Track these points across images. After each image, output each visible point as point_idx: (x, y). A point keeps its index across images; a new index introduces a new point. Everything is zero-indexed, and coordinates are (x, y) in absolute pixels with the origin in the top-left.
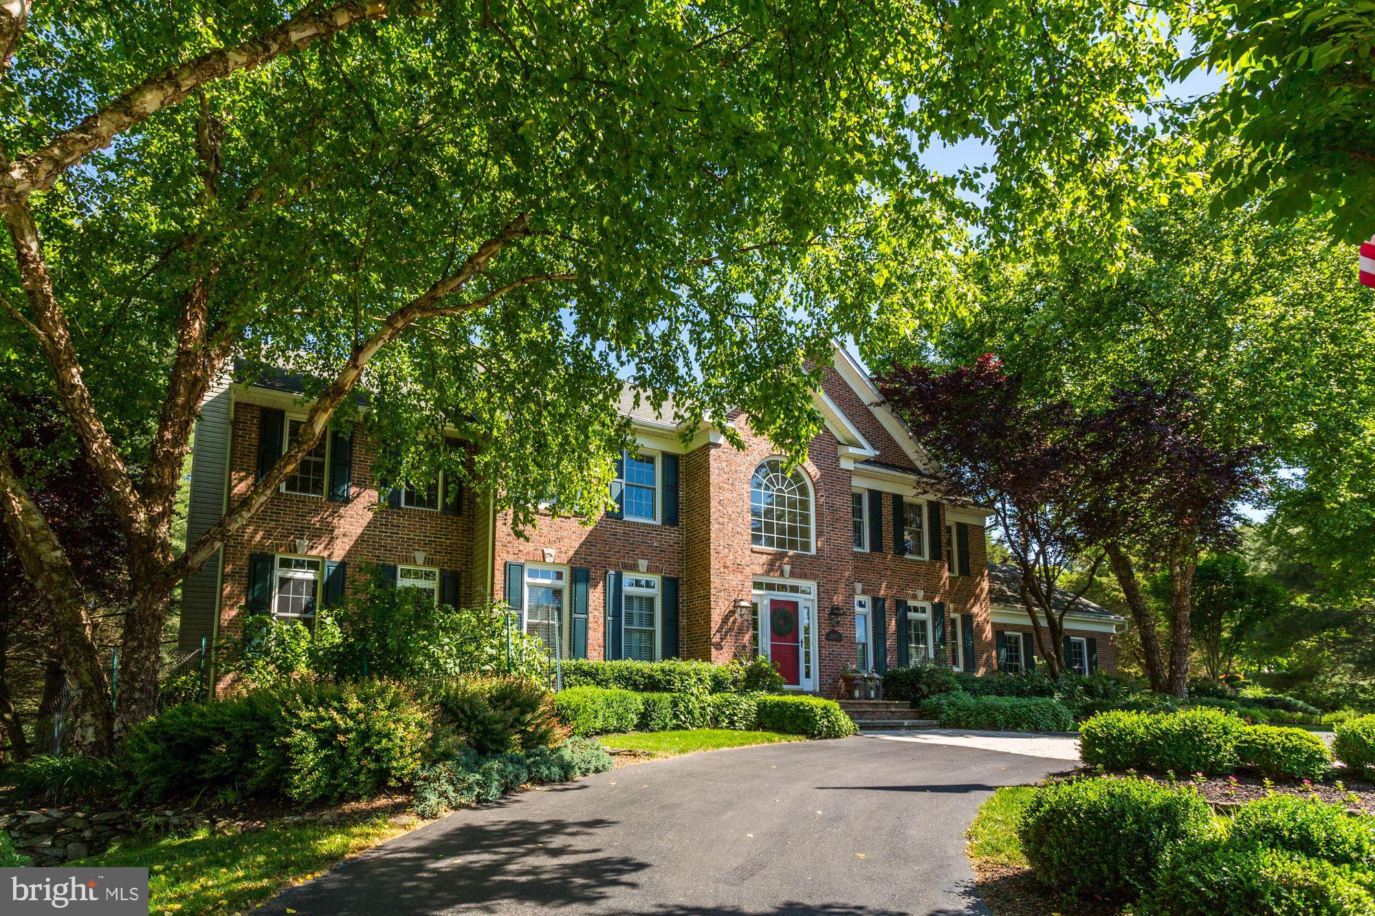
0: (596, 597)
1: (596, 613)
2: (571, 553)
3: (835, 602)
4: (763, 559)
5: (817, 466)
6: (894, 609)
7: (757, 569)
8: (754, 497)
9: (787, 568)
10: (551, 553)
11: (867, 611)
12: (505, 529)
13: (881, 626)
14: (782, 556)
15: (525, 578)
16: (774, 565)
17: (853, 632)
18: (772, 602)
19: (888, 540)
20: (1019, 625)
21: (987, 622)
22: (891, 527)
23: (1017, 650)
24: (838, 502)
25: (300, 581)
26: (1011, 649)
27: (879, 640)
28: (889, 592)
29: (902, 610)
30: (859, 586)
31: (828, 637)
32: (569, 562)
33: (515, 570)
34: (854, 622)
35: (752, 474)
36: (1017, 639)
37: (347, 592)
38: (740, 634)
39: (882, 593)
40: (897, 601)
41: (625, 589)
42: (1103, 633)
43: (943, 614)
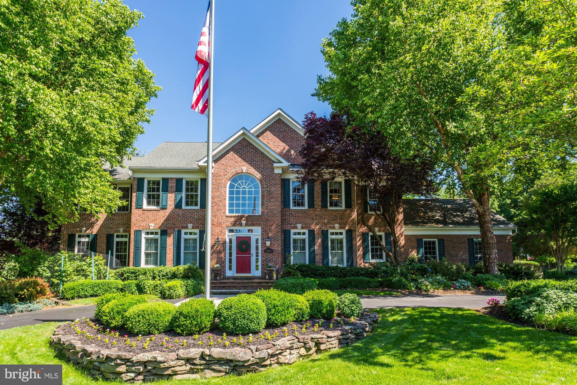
0: (170, 241)
1: (170, 247)
2: (160, 224)
3: (270, 235)
4: (232, 219)
5: (262, 174)
6: (320, 235)
7: (229, 224)
8: (231, 193)
9: (244, 222)
10: (152, 225)
11: (306, 237)
12: (135, 218)
13: (312, 243)
14: (242, 217)
15: (143, 235)
16: (237, 222)
17: (280, 248)
18: (238, 238)
19: (318, 201)
20: (433, 235)
21: (402, 236)
22: (320, 195)
23: (434, 248)
24: (273, 189)
25: (84, 242)
26: (430, 248)
27: (311, 250)
28: (318, 227)
29: (324, 234)
30: (299, 226)
31: (265, 251)
32: (159, 228)
33: (138, 233)
34: (280, 243)
35: (229, 183)
36: (434, 243)
37: (98, 245)
38: (219, 252)
39: (314, 227)
40: (323, 231)
41: (183, 236)
42: (502, 235)
43: (352, 235)
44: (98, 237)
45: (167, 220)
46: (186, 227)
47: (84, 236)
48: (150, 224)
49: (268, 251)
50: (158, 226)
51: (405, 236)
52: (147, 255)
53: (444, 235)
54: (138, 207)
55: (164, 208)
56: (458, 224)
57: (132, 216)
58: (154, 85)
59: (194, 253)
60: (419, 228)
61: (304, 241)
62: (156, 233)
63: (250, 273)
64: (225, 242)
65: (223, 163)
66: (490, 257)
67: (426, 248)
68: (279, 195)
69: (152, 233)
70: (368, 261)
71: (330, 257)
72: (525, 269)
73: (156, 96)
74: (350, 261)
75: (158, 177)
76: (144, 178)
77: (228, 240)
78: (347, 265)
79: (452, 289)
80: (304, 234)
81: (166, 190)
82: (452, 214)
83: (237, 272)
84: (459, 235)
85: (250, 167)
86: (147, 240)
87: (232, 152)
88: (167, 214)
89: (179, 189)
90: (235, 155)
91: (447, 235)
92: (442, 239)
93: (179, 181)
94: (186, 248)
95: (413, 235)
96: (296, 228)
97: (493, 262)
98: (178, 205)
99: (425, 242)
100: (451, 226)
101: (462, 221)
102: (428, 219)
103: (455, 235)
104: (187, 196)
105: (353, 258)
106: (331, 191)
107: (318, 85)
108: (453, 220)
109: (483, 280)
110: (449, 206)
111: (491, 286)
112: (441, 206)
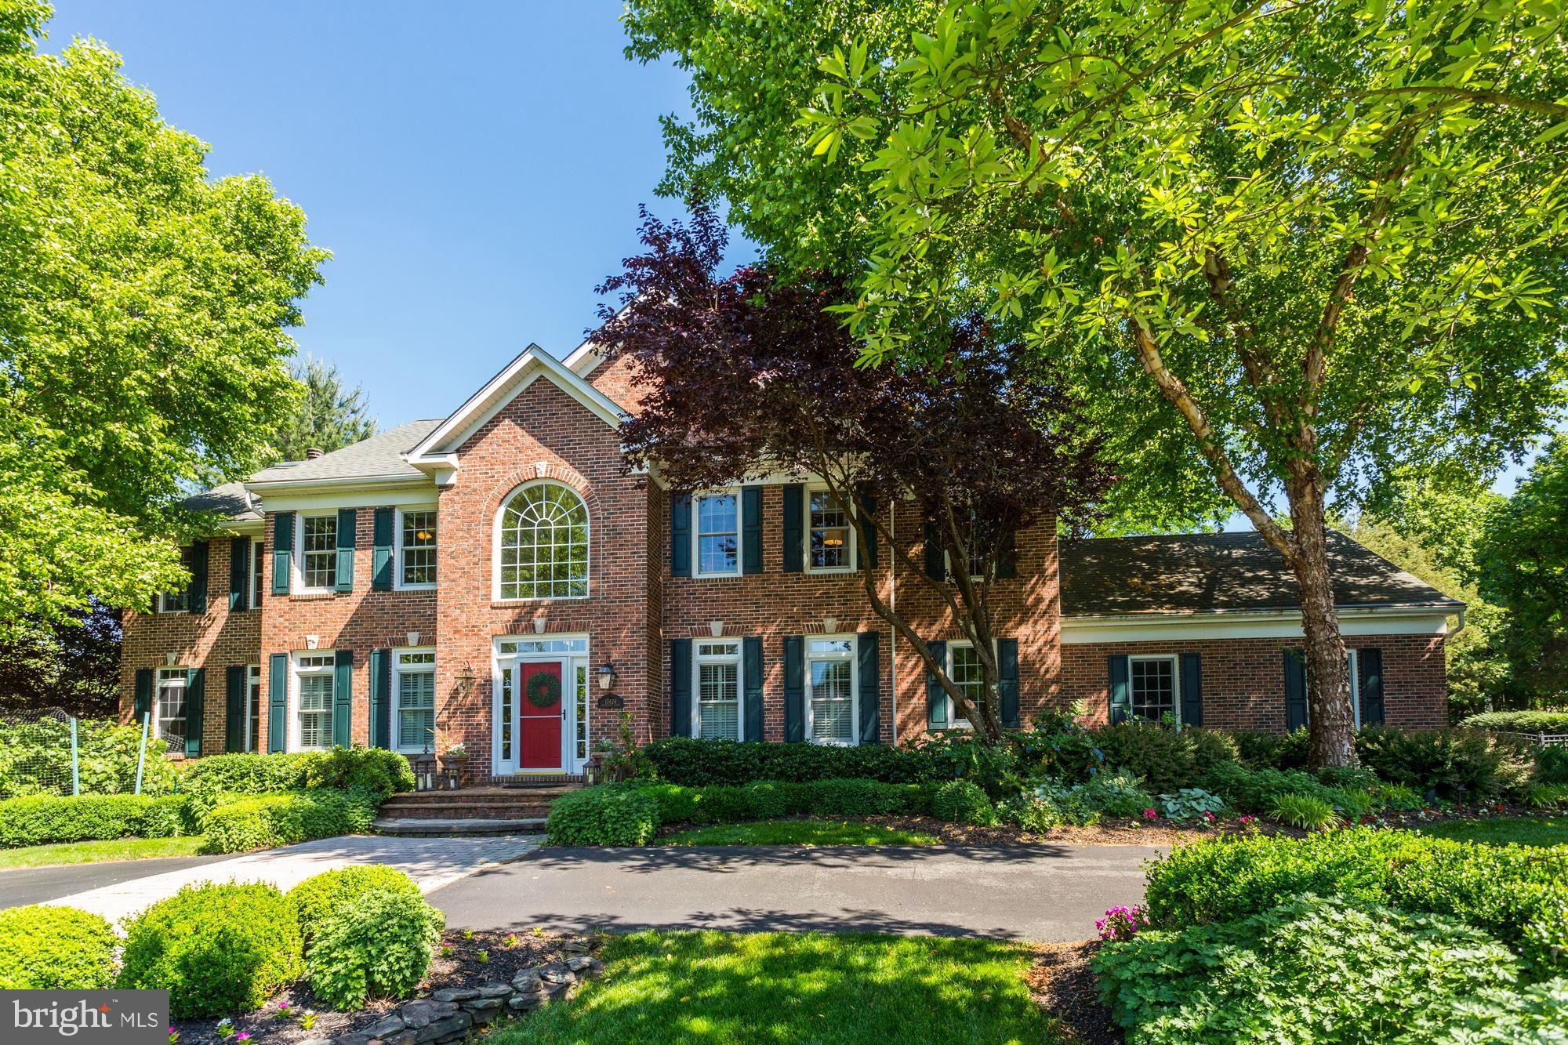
1: (362, 697)
2: (335, 636)
3: (615, 656)
4: (508, 615)
5: (592, 480)
6: (779, 651)
7: (498, 628)
8: (509, 538)
9: (539, 622)
10: (314, 639)
11: (737, 658)
12: (271, 621)
13: (754, 677)
14: (535, 606)
15: (294, 668)
16: (522, 623)
17: (643, 693)
18: (524, 667)
19: (774, 552)
20: (1165, 643)
21: (1052, 647)
22: (780, 535)
23: (1167, 683)
24: (624, 522)
25: (175, 689)
26: (1152, 683)
27: (751, 697)
28: (772, 629)
29: (793, 652)
30: (716, 626)
31: (601, 703)
32: (333, 646)
33: (279, 660)
34: (644, 680)
35: (502, 510)
36: (1166, 666)
37: (207, 695)
38: (472, 710)
39: (759, 630)
40: (786, 640)
41: (397, 667)
42: (1409, 636)
43: (876, 650)
44: (208, 676)
45: (352, 623)
46: (403, 642)
47: (175, 674)
48: (309, 638)
49: (608, 702)
50: (329, 642)
51: (1063, 647)
52: (308, 720)
53: (1200, 642)
54: (279, 591)
55: (345, 592)
56: (1251, 604)
57: (264, 617)
58: (303, 250)
59: (426, 712)
60: (1114, 621)
61: (731, 670)
62: (329, 661)
63: (559, 765)
64: (489, 681)
65: (483, 453)
66: (1323, 710)
67: (1138, 684)
68: (643, 537)
69: (317, 661)
70: (941, 726)
71: (810, 717)
72: (1458, 751)
73: (318, 279)
74: (871, 724)
75: (329, 507)
76: (295, 512)
77: (498, 675)
78: (861, 739)
79: (1135, 823)
80: (732, 649)
81: (349, 542)
82: (1239, 576)
83: (522, 766)
84: (1251, 641)
85: (559, 460)
86: (305, 679)
87: (507, 421)
88: (354, 607)
89: (383, 538)
90: (517, 429)
91: (1211, 641)
92: (1192, 655)
93: (384, 516)
94: (404, 699)
95: (1095, 645)
96: (707, 633)
97: (1336, 727)
98: (382, 582)
99: (1138, 666)
100: (1219, 611)
101: (1266, 594)
102: (1152, 595)
103: (1240, 641)
104: (409, 557)
105: (878, 719)
106: (816, 519)
107: (671, 151)
108: (1236, 595)
109: (1269, 791)
110: (1237, 553)
111: (1292, 814)
112: (1210, 554)
